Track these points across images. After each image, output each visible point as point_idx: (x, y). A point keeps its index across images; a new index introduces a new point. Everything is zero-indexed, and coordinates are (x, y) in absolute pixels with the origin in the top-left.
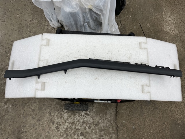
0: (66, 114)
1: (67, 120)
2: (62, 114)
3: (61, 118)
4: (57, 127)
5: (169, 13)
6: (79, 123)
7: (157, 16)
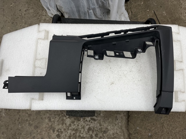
1: (70, 127)
2: (63, 119)
3: (63, 124)
4: (59, 134)
6: (84, 130)
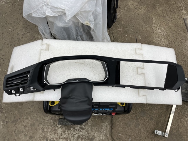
0: (61, 129)
1: (61, 136)
2: (56, 129)
3: (55, 134)
5: (159, 25)
6: (74, 138)
7: (147, 29)
